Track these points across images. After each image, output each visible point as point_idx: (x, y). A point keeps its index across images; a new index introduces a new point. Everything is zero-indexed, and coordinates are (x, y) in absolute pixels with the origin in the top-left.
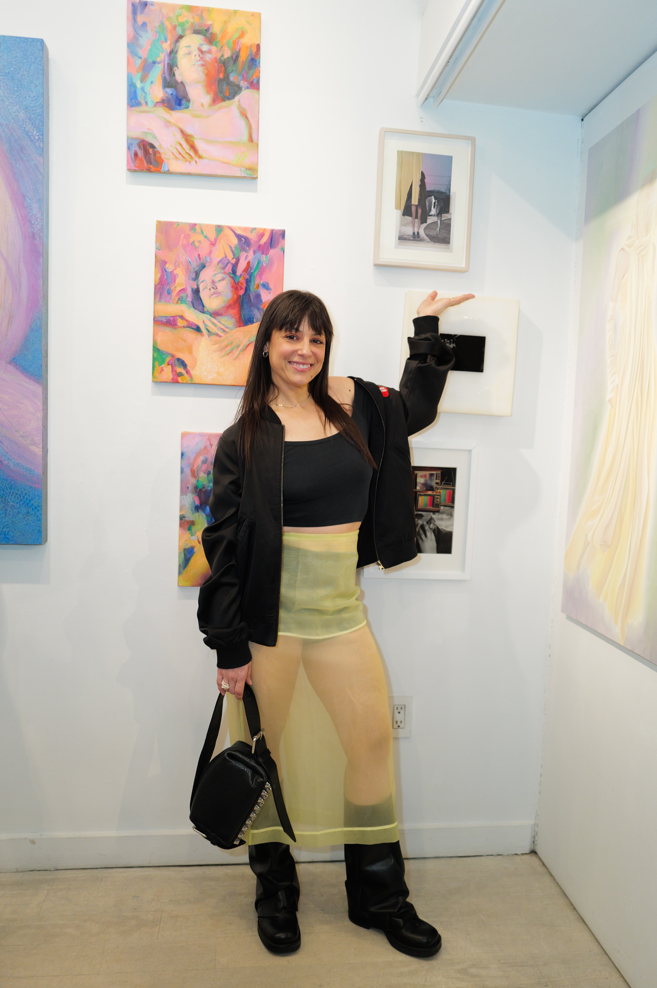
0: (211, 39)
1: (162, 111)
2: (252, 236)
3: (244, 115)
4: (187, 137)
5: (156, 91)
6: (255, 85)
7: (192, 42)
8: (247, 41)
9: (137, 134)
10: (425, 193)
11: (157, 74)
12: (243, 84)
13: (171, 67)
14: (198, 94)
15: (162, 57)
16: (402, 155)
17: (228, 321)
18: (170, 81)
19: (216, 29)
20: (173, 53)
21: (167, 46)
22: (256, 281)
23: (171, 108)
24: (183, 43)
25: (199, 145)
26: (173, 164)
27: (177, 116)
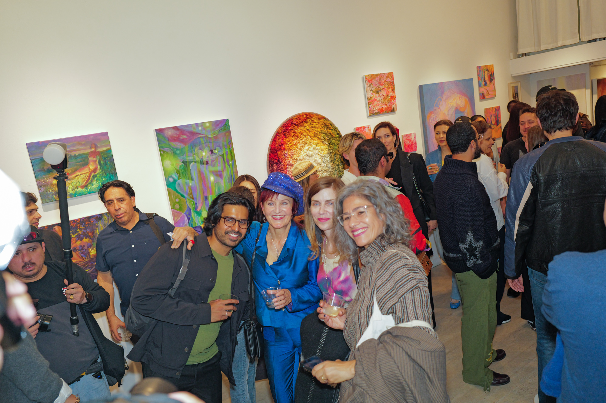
0: (488, 71)
1: (484, 87)
2: (496, 108)
3: (494, 85)
4: (487, 91)
5: (483, 83)
6: (494, 79)
7: (486, 72)
8: (492, 70)
9: (481, 92)
10: (515, 94)
11: (483, 79)
12: (493, 79)
13: (484, 78)
14: (488, 82)
15: (483, 76)
16: (512, 87)
17: (495, 126)
18: (485, 81)
19: (489, 69)
20: (484, 75)
21: (483, 74)
22: (498, 117)
23: (485, 86)
24: (485, 73)
25: (489, 92)
26: (487, 97)
27: (486, 87)
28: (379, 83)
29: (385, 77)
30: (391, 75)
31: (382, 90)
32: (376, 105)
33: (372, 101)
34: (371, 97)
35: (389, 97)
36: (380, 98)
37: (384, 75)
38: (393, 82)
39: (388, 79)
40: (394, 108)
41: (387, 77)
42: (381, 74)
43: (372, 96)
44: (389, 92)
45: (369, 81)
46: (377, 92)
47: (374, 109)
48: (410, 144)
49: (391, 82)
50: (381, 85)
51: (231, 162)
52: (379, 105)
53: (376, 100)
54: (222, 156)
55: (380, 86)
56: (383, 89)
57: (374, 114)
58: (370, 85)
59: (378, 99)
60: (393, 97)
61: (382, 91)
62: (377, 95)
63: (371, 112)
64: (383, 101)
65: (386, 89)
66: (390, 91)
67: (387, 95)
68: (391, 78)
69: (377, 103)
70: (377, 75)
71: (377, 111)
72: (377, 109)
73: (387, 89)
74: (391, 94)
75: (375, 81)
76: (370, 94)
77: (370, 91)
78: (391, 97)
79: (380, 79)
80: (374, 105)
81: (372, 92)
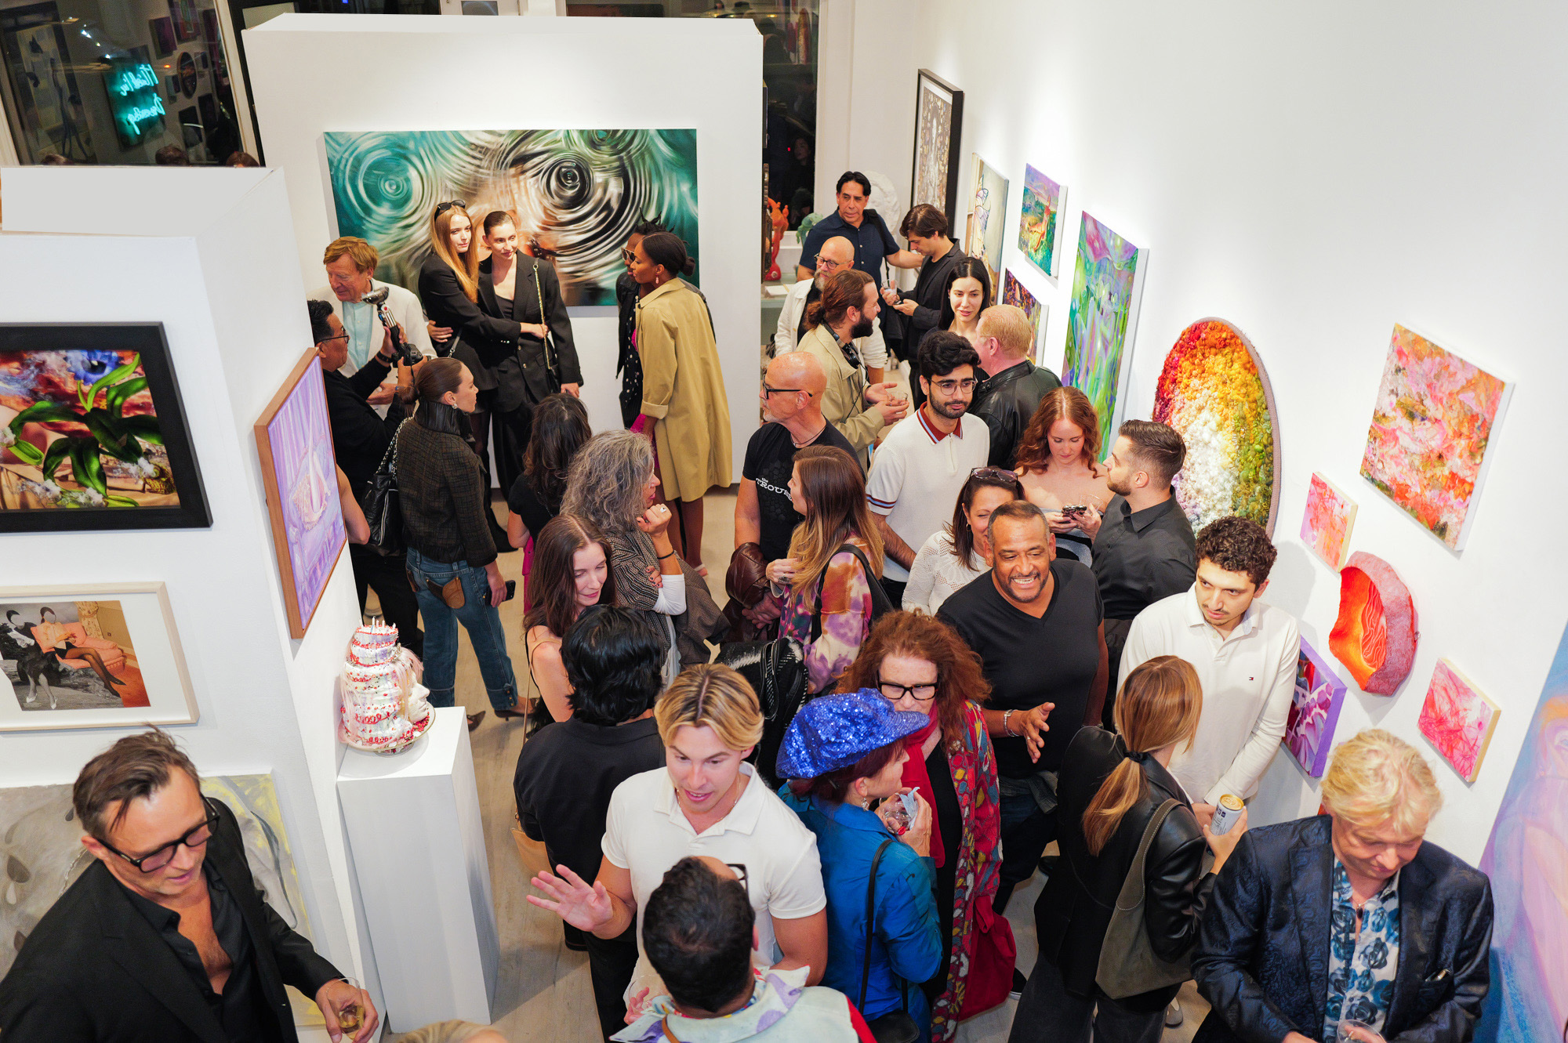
28: (1429, 386)
29: (1461, 378)
30: (1490, 387)
31: (1430, 420)
32: (1392, 457)
33: (1385, 432)
34: (1384, 415)
35: (1447, 473)
36: (1414, 447)
37: (1459, 365)
38: (1486, 427)
39: (1470, 399)
40: (1445, 525)
41: (1470, 385)
42: (1450, 355)
43: (1390, 414)
44: (1451, 448)
45: (1400, 353)
46: (1411, 416)
47: (1380, 466)
48: (1452, 723)
49: (1474, 418)
50: (1434, 398)
51: (1119, 337)
52: (1400, 468)
53: (1396, 439)
54: (1116, 313)
55: (1428, 402)
56: (1437, 420)
57: (1373, 480)
58: (1398, 370)
59: (1405, 440)
60: (1463, 482)
61: (1428, 424)
62: (1405, 423)
63: (1369, 467)
64: (1417, 463)
65: (1446, 426)
66: (1458, 451)
67: (1440, 457)
68: (1483, 397)
69: (1395, 451)
70: (1437, 350)
71: (1385, 478)
72: (1390, 472)
73: (1451, 433)
74: (1456, 463)
75: (1417, 368)
76: (1388, 403)
77: (1392, 391)
78: (1453, 475)
79: (1437, 376)
80: (1385, 450)
81: (1394, 399)
